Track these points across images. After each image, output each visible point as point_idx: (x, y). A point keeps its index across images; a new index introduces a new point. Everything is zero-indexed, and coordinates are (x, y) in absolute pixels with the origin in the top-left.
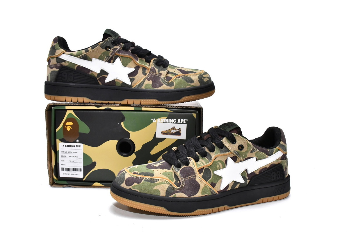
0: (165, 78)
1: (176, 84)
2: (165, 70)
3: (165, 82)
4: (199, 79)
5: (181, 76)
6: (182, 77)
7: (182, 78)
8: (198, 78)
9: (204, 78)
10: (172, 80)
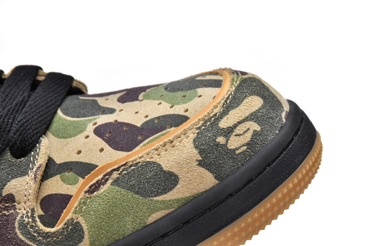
0: (33, 210)
1: (91, 227)
2: (24, 173)
3: (39, 233)
4: (200, 153)
5: (110, 173)
6: (115, 175)
7: (116, 182)
8: (196, 151)
9: (228, 132)
10: (68, 215)
